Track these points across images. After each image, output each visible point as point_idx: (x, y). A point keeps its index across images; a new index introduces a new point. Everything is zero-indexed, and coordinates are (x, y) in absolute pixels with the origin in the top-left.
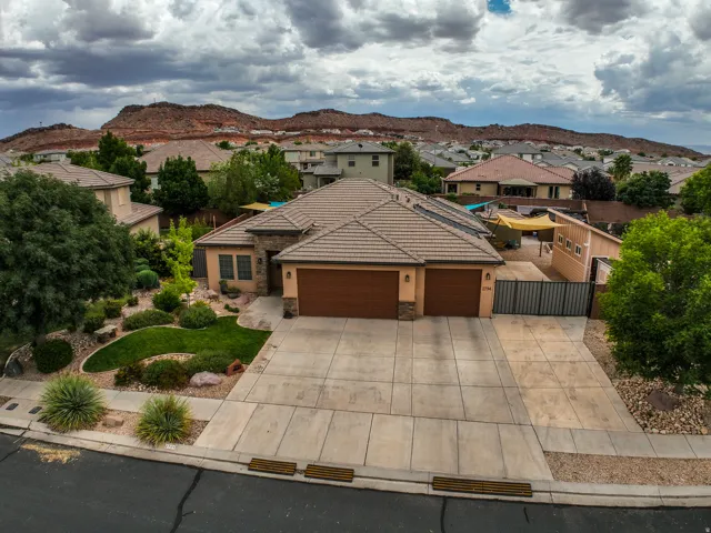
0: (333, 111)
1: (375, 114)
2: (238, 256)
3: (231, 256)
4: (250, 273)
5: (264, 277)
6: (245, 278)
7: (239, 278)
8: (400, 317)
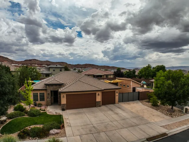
0: (35, 60)
1: (47, 61)
2: (40, 93)
3: (37, 93)
4: (44, 99)
5: (49, 100)
6: (42, 100)
7: (40, 100)
8: (97, 106)
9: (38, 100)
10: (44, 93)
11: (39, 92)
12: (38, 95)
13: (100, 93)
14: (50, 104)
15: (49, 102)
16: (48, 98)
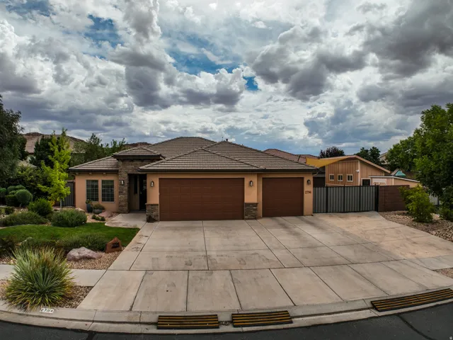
2: (103, 181)
3: (97, 181)
4: (113, 195)
5: (124, 197)
6: (108, 200)
7: (103, 200)
8: (246, 217)
9: (97, 199)
10: (112, 181)
11: (100, 179)
12: (97, 186)
13: (255, 179)
14: (126, 208)
15: (123, 204)
16: (120, 193)
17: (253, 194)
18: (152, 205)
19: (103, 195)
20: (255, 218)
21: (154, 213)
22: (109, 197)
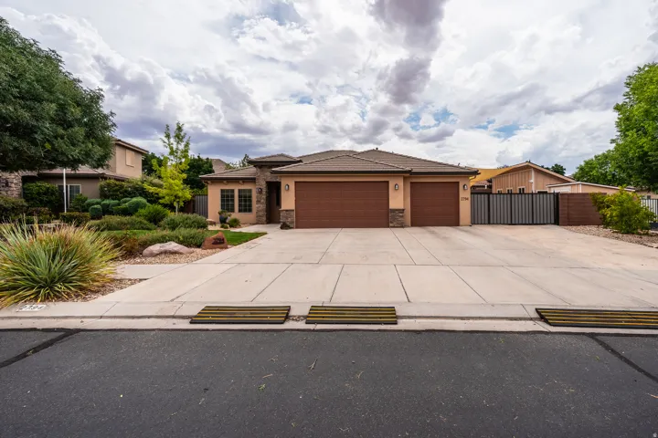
2: (239, 191)
3: (233, 191)
4: (250, 206)
5: (263, 207)
6: (245, 211)
7: (240, 211)
8: (391, 225)
9: (233, 210)
10: (250, 191)
11: (236, 188)
12: (233, 196)
13: (401, 183)
14: (264, 219)
15: (261, 214)
16: (258, 202)
17: (398, 199)
18: (287, 211)
19: (240, 205)
20: (402, 226)
21: (289, 220)
22: (246, 206)
